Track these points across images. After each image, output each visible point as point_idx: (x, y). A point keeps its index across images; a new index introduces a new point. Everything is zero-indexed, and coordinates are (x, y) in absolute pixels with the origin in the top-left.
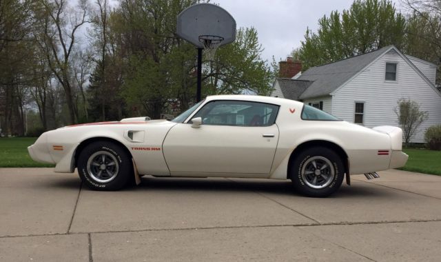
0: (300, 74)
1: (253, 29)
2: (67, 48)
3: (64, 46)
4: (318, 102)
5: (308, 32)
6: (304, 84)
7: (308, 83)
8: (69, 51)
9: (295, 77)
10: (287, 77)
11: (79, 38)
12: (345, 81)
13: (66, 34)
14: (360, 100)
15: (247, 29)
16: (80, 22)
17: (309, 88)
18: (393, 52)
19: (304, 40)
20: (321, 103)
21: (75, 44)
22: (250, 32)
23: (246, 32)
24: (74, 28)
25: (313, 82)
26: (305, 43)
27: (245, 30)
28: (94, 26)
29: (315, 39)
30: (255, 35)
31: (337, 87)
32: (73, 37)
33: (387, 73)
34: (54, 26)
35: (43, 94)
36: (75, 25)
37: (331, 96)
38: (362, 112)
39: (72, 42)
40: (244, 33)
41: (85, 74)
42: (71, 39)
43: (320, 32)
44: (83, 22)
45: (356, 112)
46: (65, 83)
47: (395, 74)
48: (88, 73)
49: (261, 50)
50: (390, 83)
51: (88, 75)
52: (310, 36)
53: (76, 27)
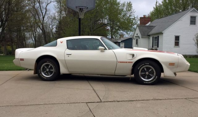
0: (150, 23)
1: (130, 2)
2: (44, 14)
3: (42, 13)
4: (157, 36)
5: (157, 3)
6: (151, 27)
7: (153, 27)
8: (45, 15)
9: (147, 25)
10: (143, 24)
11: (49, 9)
12: (169, 26)
13: (43, 8)
14: (177, 35)
15: (127, 2)
16: (49, 2)
17: (153, 30)
18: (194, 11)
19: (155, 6)
20: (158, 36)
21: (48, 12)
22: (129, 4)
23: (127, 4)
24: (46, 5)
25: (155, 26)
26: (155, 8)
27: (126, 3)
28: (57, 3)
29: (160, 6)
30: (131, 5)
31: (166, 29)
32: (46, 9)
33: (191, 21)
34: (38, 4)
35: (35, 35)
36: (47, 3)
37: (163, 33)
38: (179, 40)
39: (46, 11)
40: (126, 4)
41: (53, 26)
42: (45, 10)
43: (163, 2)
44: (51, 2)
45: (175, 40)
46: (43, 30)
47: (195, 22)
48: (55, 25)
49: (134, 12)
50: (193, 26)
51: (55, 26)
52: (158, 4)
53: (48, 4)
